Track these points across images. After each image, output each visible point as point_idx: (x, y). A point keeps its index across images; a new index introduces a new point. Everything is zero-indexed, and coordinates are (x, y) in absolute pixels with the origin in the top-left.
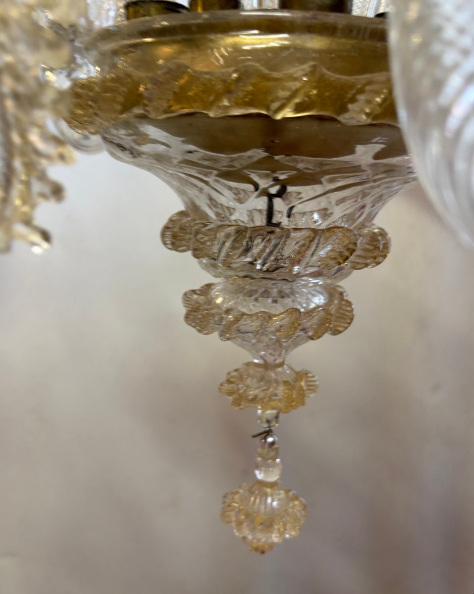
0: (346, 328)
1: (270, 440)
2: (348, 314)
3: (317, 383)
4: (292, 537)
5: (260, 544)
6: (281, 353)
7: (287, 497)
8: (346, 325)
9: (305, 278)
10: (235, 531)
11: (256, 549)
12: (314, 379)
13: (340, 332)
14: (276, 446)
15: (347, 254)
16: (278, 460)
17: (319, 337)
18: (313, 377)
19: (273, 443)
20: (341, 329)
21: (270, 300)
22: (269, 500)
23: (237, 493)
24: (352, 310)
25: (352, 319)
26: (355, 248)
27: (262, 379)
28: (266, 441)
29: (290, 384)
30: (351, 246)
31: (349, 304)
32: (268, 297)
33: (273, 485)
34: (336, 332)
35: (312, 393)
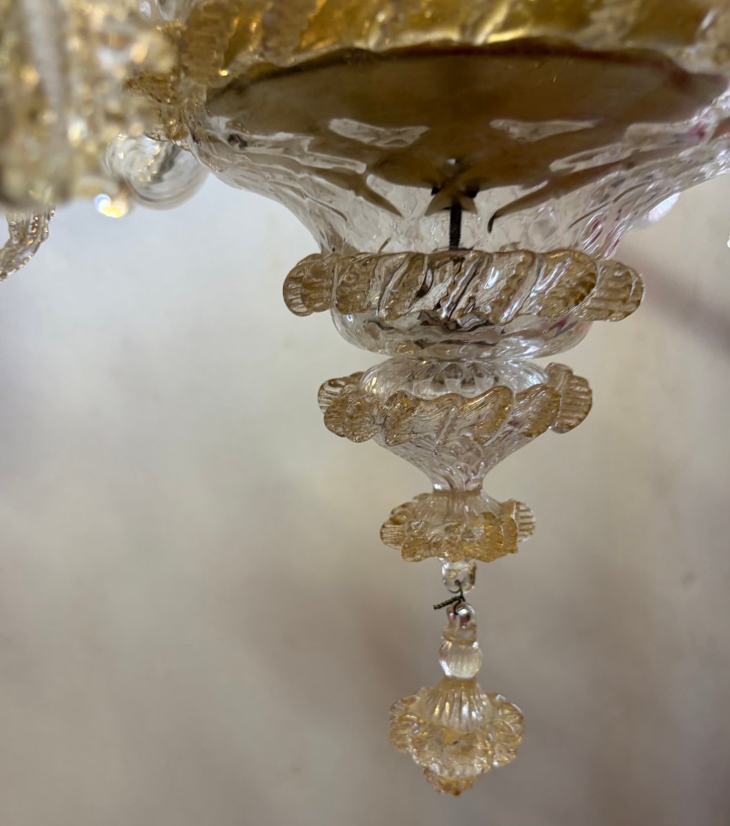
0: (581, 420)
1: (463, 612)
2: (583, 397)
3: (534, 520)
4: (503, 764)
5: (453, 778)
6: (478, 467)
7: (493, 703)
8: (581, 416)
9: (513, 339)
10: (414, 757)
11: (447, 787)
12: (528, 514)
13: (571, 427)
14: (472, 621)
15: (583, 291)
16: (475, 645)
17: (539, 433)
18: (528, 510)
19: (468, 617)
20: (573, 422)
21: (458, 381)
22: (465, 709)
23: (413, 700)
24: (590, 392)
25: (590, 406)
26: (593, 281)
27: (448, 514)
28: (456, 614)
29: (494, 517)
30: (588, 279)
31: (583, 382)
32: (456, 377)
33: (469, 684)
34: (563, 428)
35: (526, 536)
